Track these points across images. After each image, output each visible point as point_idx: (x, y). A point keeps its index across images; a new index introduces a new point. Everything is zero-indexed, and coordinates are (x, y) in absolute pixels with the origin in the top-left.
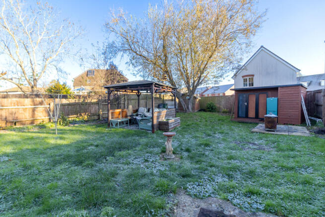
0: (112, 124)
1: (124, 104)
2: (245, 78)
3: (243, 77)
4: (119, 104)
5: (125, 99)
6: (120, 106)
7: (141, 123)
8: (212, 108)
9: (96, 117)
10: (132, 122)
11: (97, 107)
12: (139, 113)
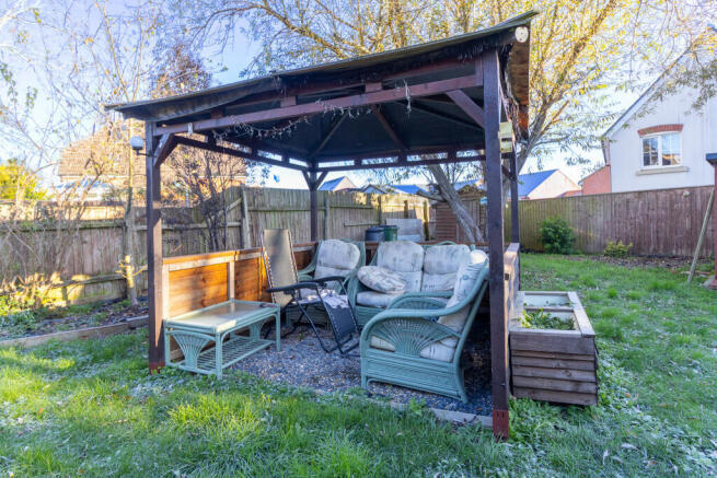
0: (175, 345)
1: (240, 227)
2: (648, 136)
3: (642, 132)
4: (214, 227)
5: (242, 205)
6: (221, 234)
7: (376, 341)
8: (563, 241)
9: (110, 291)
10: (299, 322)
11: (116, 243)
12: (323, 272)
